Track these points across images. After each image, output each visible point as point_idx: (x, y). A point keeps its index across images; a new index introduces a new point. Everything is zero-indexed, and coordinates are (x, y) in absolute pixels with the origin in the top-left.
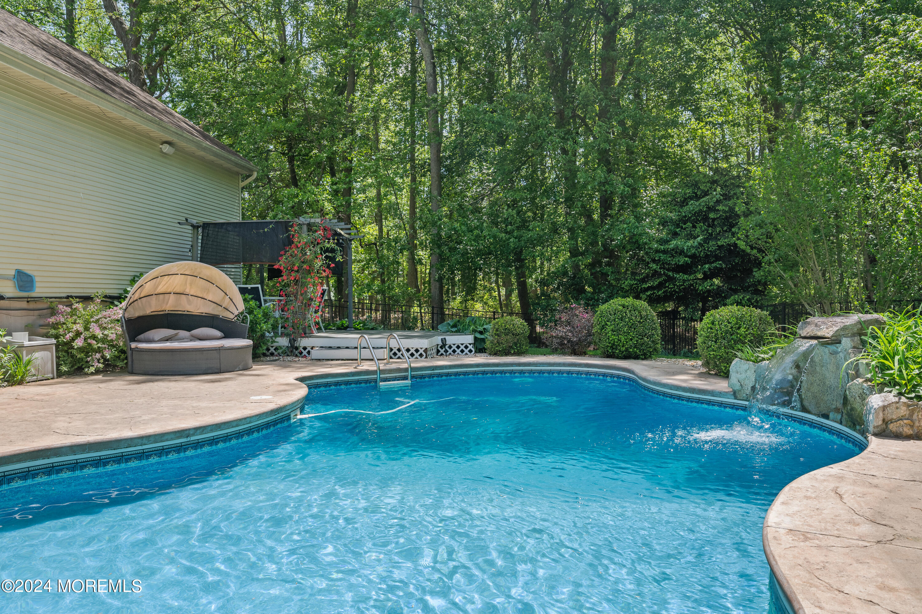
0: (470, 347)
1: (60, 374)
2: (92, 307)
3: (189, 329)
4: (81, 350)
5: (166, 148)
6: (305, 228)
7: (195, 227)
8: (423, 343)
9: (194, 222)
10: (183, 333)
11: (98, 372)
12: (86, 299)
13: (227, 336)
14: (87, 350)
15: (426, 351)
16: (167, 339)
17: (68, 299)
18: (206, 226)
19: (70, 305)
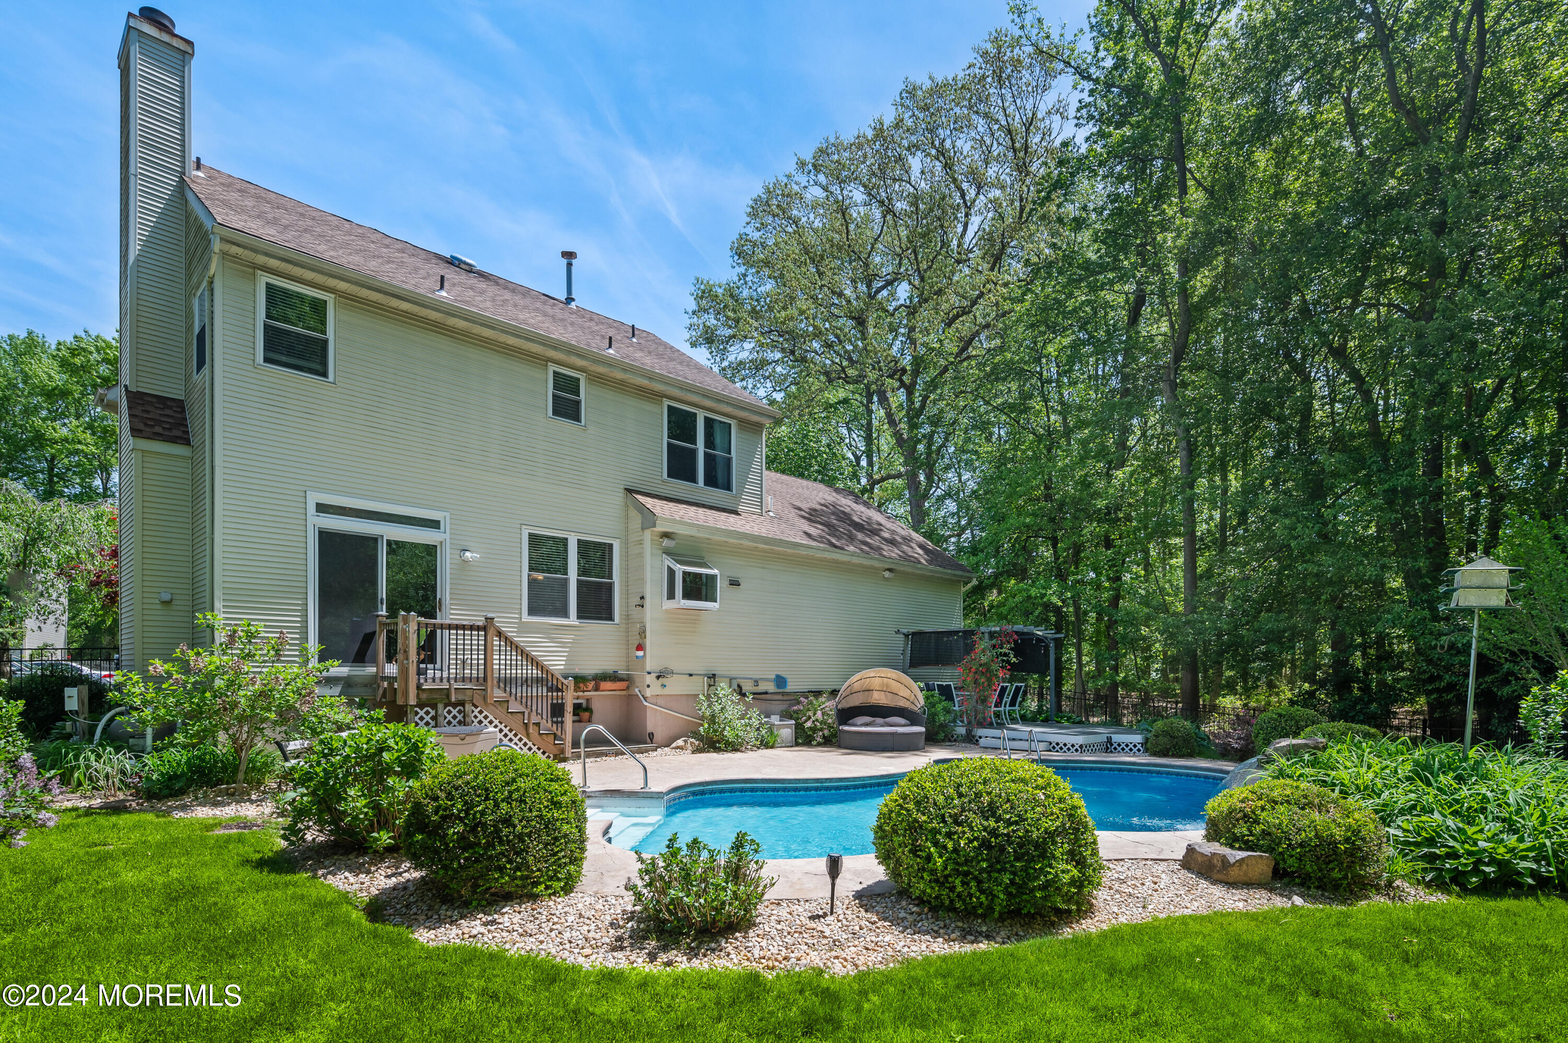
0: (1139, 746)
1: (797, 744)
2: (822, 699)
3: (884, 716)
4: (810, 728)
5: (887, 574)
6: (987, 635)
7: (906, 636)
8: (1079, 740)
9: (905, 631)
10: (879, 720)
11: (819, 744)
12: (818, 693)
13: (912, 724)
14: (814, 729)
15: (1081, 746)
16: (867, 725)
17: (805, 694)
18: (914, 634)
19: (807, 698)
